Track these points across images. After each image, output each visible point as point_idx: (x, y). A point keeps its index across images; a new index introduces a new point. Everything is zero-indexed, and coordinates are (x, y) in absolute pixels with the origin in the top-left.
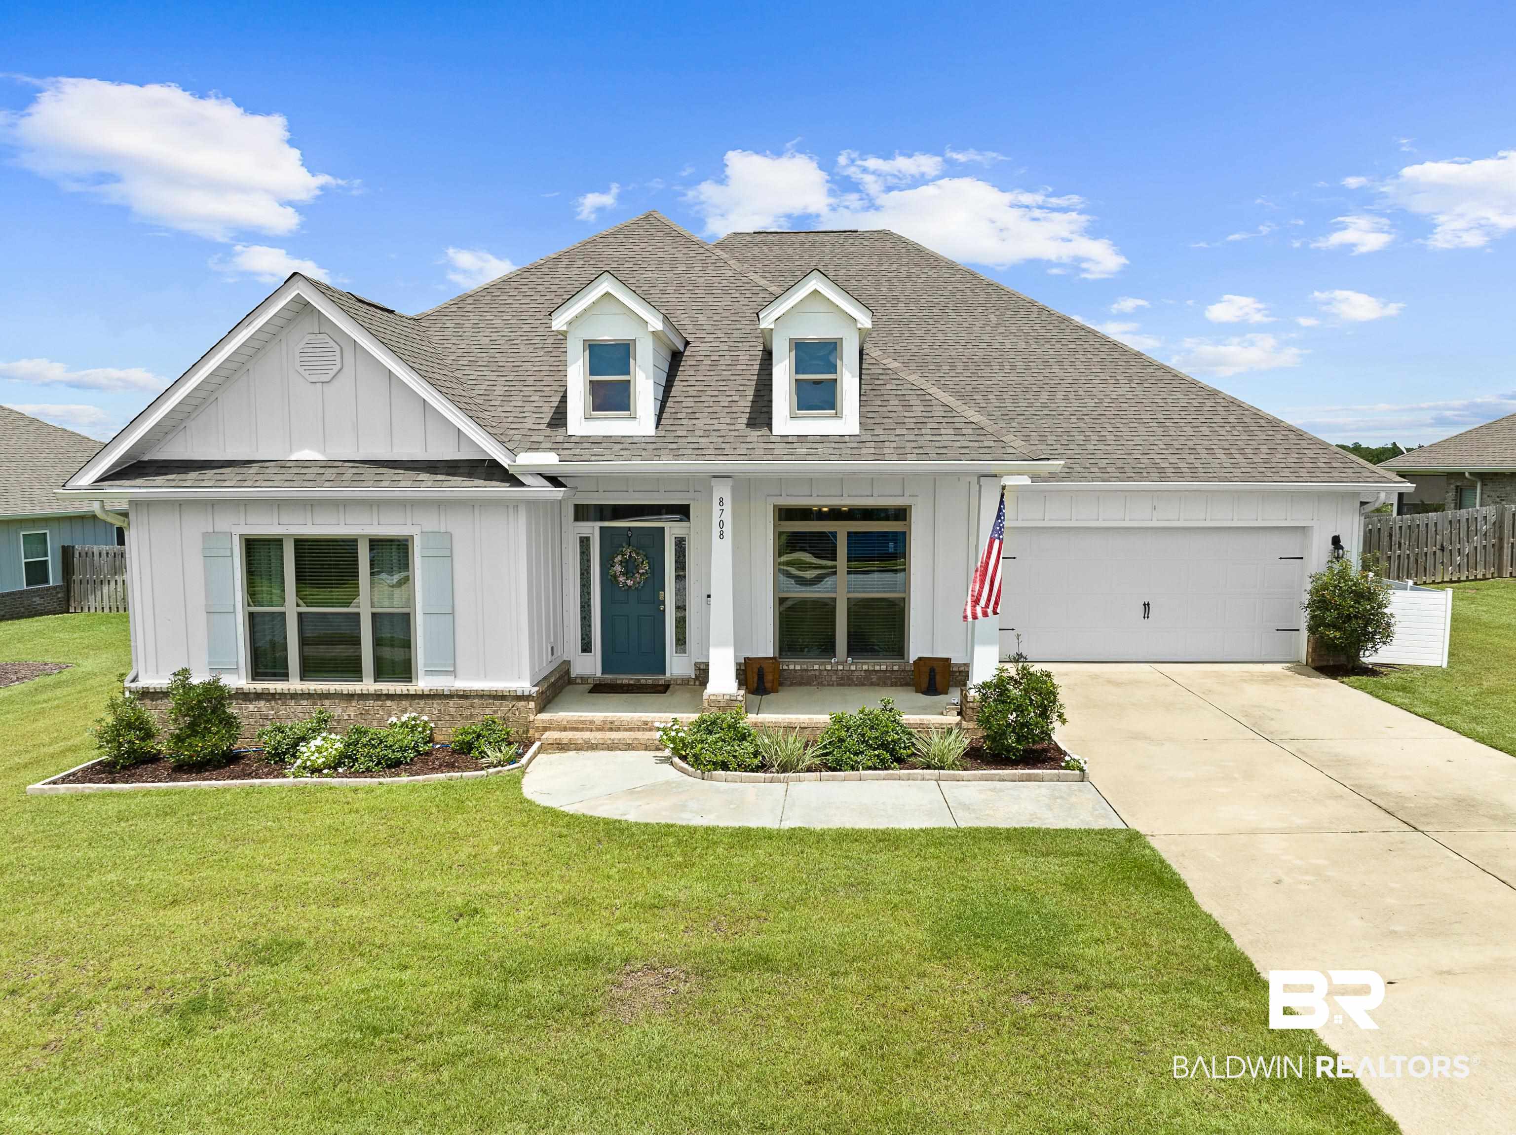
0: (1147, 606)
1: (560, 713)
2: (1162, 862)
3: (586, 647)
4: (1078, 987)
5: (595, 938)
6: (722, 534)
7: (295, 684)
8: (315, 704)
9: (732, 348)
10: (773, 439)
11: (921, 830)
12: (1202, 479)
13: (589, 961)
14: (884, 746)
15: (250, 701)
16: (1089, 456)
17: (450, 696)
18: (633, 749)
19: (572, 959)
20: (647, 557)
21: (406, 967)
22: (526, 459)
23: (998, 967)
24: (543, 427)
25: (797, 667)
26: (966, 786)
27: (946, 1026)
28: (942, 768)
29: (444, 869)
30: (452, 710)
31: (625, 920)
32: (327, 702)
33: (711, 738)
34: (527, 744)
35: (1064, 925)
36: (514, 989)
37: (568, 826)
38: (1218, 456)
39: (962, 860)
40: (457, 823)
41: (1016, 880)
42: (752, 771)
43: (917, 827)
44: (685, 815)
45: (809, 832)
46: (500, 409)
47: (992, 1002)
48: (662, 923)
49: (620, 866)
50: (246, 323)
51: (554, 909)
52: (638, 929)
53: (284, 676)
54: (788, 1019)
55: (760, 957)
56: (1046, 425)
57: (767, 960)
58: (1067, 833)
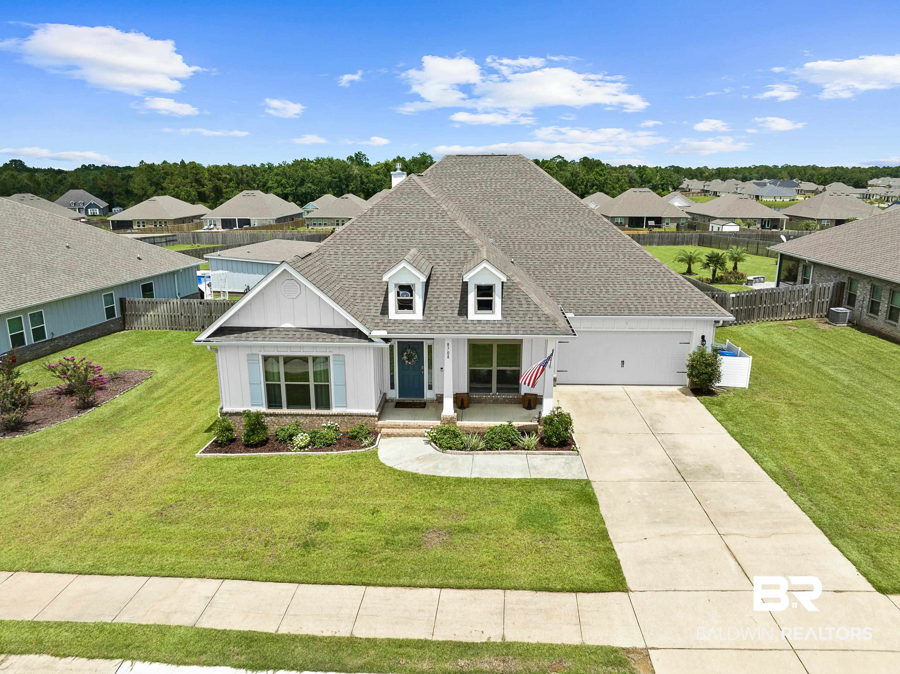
0: (623, 362)
1: (387, 421)
2: (594, 494)
3: (392, 387)
4: (556, 539)
5: (417, 521)
6: (448, 357)
7: (285, 410)
8: (293, 418)
9: (451, 270)
10: (468, 322)
11: (518, 479)
12: (646, 314)
13: (416, 529)
14: (508, 441)
15: (268, 417)
16: (601, 301)
17: (345, 415)
18: (416, 436)
19: (411, 528)
20: (417, 353)
21: (363, 531)
22: (375, 333)
23: (535, 532)
24: (379, 314)
25: (477, 397)
26: (536, 457)
27: (517, 551)
28: (528, 450)
29: (362, 493)
30: (346, 420)
31: (425, 515)
32: (298, 417)
33: (445, 437)
34: (376, 434)
35: (557, 518)
36: (396, 538)
37: (399, 476)
38: (655, 301)
39: (530, 492)
40: (360, 473)
41: (546, 501)
42: (461, 450)
43: (517, 478)
44: (439, 471)
45: (481, 479)
46: (361, 304)
47: (531, 544)
48: (436, 516)
49: (420, 493)
50: (264, 279)
51: (402, 510)
52: (429, 517)
53: (281, 407)
54: (474, 548)
55: (466, 528)
56: (584, 283)
57: (468, 529)
58: (566, 481)
